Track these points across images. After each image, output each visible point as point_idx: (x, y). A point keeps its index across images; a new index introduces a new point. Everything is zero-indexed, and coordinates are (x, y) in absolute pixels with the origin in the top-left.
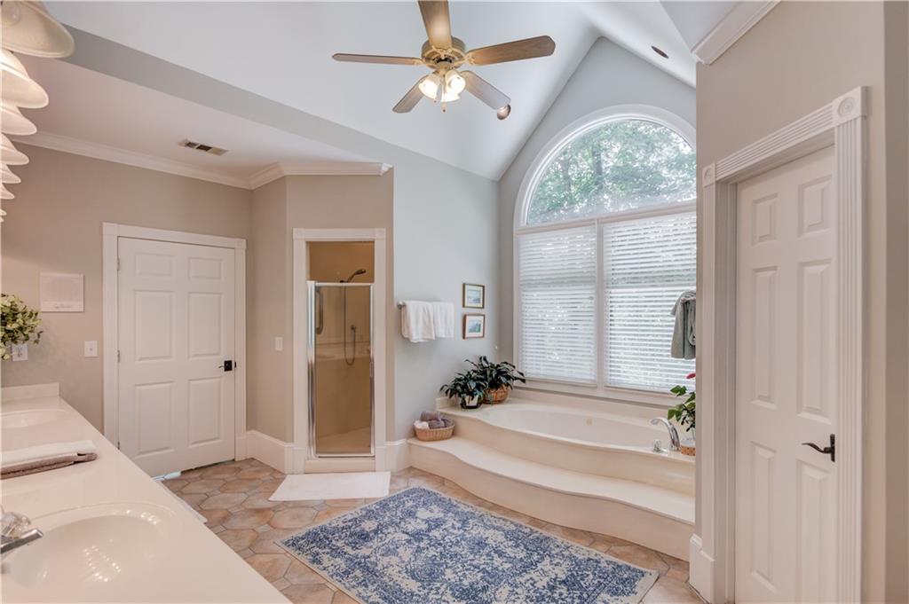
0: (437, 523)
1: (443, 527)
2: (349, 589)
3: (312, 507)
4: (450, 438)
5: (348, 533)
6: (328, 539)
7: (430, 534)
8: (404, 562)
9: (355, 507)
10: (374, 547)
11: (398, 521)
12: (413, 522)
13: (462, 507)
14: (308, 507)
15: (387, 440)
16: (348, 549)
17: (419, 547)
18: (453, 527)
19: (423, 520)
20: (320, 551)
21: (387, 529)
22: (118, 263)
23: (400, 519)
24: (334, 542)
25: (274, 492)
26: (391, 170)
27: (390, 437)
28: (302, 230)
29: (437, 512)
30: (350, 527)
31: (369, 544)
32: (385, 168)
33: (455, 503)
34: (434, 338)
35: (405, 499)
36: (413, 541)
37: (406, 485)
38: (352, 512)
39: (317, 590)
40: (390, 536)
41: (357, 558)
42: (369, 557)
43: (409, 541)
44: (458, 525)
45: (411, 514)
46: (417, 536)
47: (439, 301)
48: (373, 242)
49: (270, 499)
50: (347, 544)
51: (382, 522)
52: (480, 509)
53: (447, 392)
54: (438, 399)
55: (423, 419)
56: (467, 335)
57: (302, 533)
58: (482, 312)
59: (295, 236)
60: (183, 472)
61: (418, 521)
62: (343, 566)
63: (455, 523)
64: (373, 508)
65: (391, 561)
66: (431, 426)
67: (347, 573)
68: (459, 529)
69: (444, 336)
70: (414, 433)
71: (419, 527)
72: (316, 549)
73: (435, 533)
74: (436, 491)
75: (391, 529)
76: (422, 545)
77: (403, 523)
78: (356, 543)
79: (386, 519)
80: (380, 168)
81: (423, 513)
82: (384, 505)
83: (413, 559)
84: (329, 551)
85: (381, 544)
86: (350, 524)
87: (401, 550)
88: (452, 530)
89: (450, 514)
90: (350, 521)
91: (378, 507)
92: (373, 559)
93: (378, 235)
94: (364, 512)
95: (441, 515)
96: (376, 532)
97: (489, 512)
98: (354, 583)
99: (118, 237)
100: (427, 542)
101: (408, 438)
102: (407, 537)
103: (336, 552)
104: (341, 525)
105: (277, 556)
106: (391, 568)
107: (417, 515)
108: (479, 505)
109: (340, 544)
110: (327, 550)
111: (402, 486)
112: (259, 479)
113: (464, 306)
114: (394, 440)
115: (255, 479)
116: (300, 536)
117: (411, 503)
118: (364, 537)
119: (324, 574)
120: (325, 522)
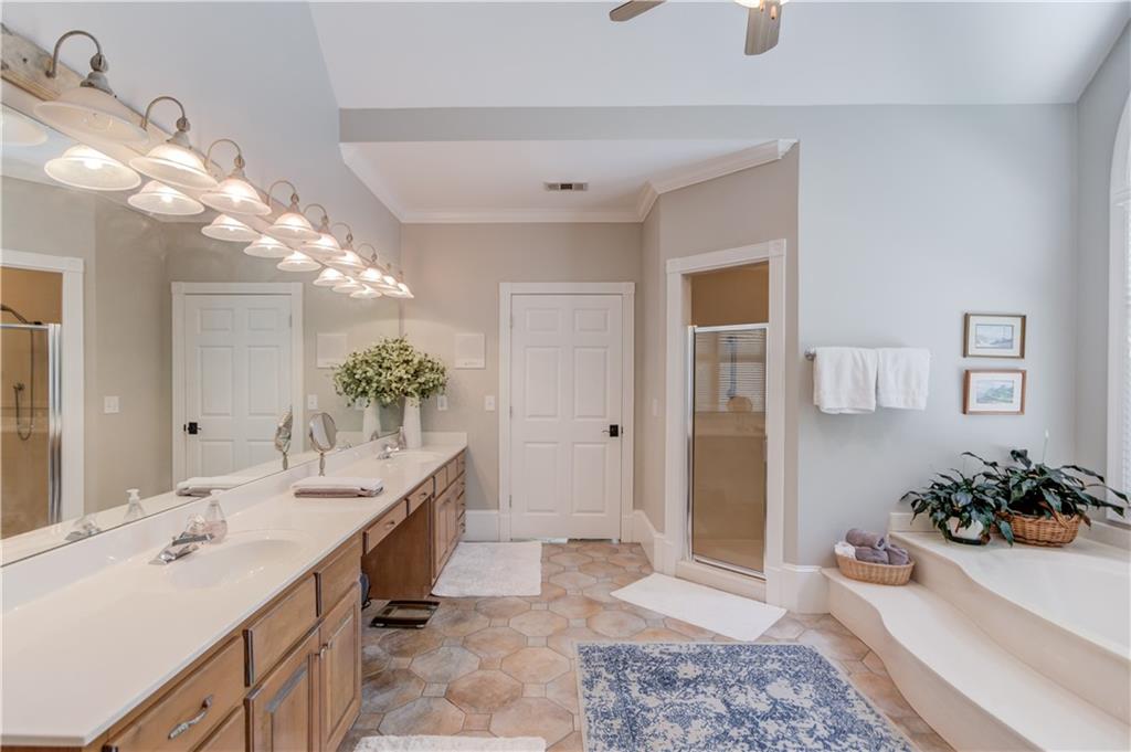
0: (788, 713)
1: (793, 723)
2: (589, 737)
3: (646, 621)
4: (904, 584)
5: (654, 668)
6: (625, 663)
7: (762, 724)
8: (685, 741)
9: (693, 640)
10: (667, 701)
11: (733, 682)
12: (751, 694)
13: (859, 707)
14: (641, 617)
15: (785, 560)
16: (635, 689)
17: (726, 733)
18: (811, 733)
19: (770, 697)
20: (605, 674)
21: (706, 686)
22: (511, 320)
23: (739, 681)
24: (627, 672)
25: (622, 587)
26: (795, 146)
27: (790, 556)
28: (677, 260)
29: (805, 696)
30: (663, 661)
31: (665, 694)
32: (783, 146)
33: (852, 696)
34: (873, 408)
35: (773, 656)
36: (726, 721)
37: (794, 637)
38: (684, 644)
39: (560, 718)
40: (701, 698)
41: (634, 704)
42: (649, 710)
43: (719, 717)
44: (822, 732)
45: (760, 681)
46: (738, 717)
47: (900, 345)
48: (767, 263)
49: (613, 594)
50: (639, 682)
51: (708, 674)
52: (891, 725)
53: (913, 504)
54: (895, 515)
55: (850, 539)
56: (973, 406)
57: (605, 644)
58: (1020, 364)
59: (669, 269)
60: (570, 540)
61: (763, 696)
62: (610, 706)
63: (820, 726)
64: (714, 650)
65: (670, 730)
66: (859, 556)
67: (606, 715)
68: (818, 739)
69: (902, 406)
70: (834, 562)
71: (754, 706)
72: (603, 670)
73: (771, 727)
74: (834, 664)
75: (711, 689)
76: (734, 733)
77: (736, 688)
78: (650, 685)
79: (717, 673)
80: (776, 147)
81: (780, 689)
82: (733, 652)
83: (701, 745)
84: (614, 679)
85: (678, 701)
86: (666, 657)
87: (696, 724)
88: (803, 736)
89: (826, 710)
90: (670, 654)
91: (722, 652)
92: (650, 716)
93: (773, 252)
94: (698, 650)
95: (808, 704)
96: (687, 683)
97: (907, 739)
98: (601, 733)
99: (512, 295)
100: (744, 731)
101: (825, 566)
102: (722, 709)
103: (620, 685)
104: (656, 654)
105: (560, 658)
106: (661, 740)
107: (768, 687)
108: (897, 721)
109: (632, 677)
110: (612, 677)
111: (788, 636)
112: (624, 568)
113: (965, 354)
114: (795, 562)
115: (619, 566)
116: (601, 647)
117: (776, 666)
118: (668, 682)
119: (583, 703)
120: (640, 643)
